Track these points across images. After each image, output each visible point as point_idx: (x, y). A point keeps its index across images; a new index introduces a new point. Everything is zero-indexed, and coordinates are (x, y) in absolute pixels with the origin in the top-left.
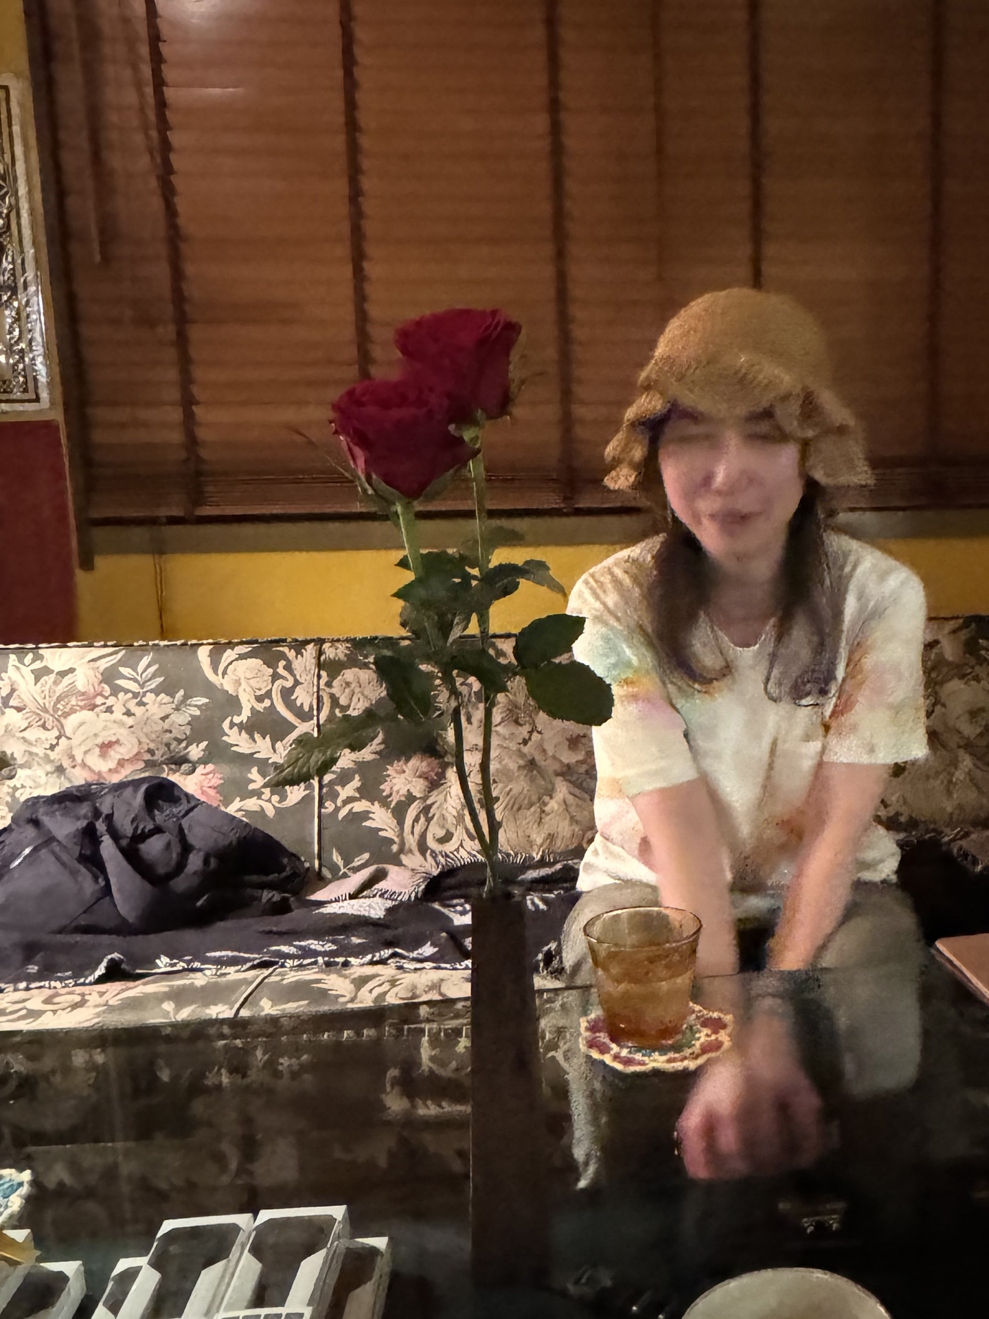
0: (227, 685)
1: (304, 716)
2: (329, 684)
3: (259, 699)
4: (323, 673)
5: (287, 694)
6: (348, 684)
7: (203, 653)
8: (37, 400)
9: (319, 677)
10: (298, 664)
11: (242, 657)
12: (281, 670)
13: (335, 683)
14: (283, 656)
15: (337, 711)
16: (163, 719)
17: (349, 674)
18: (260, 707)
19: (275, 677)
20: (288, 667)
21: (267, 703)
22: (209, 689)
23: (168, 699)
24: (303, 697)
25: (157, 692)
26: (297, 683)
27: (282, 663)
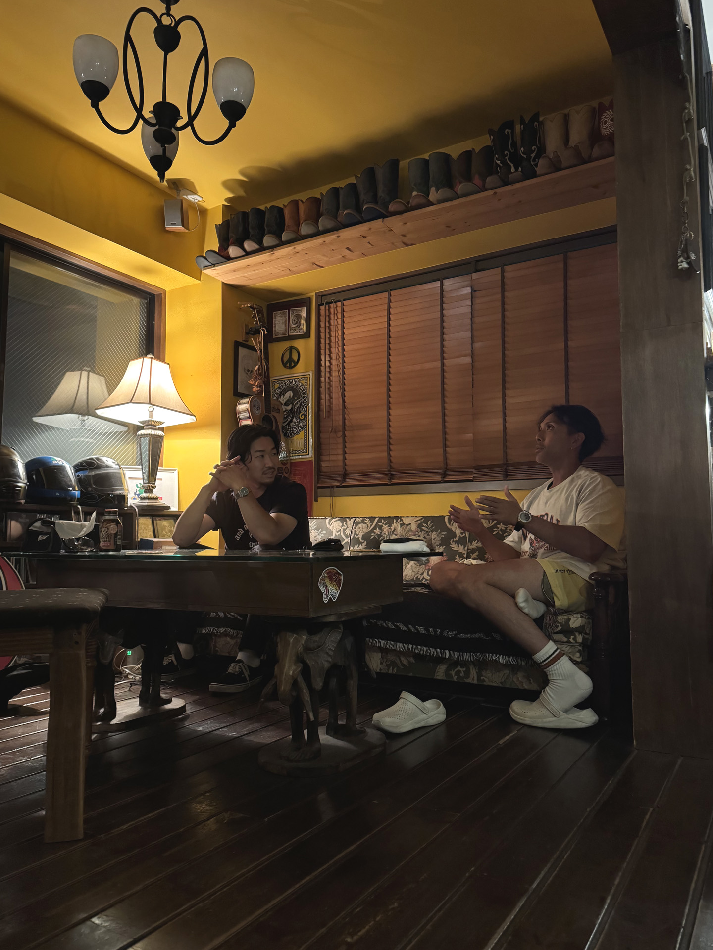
0: (331, 528)
1: (347, 537)
2: (355, 528)
3: (337, 532)
4: (354, 525)
5: (344, 530)
6: (360, 528)
7: (328, 520)
8: (309, 455)
9: (353, 526)
10: (348, 523)
11: (336, 521)
12: (344, 524)
13: (357, 528)
14: (346, 521)
15: (355, 536)
16: (315, 537)
17: (360, 525)
18: (337, 534)
19: (343, 526)
20: (346, 524)
21: (339, 533)
22: (327, 529)
23: (317, 532)
24: (348, 532)
25: (315, 530)
26: (347, 528)
27: (345, 522)
